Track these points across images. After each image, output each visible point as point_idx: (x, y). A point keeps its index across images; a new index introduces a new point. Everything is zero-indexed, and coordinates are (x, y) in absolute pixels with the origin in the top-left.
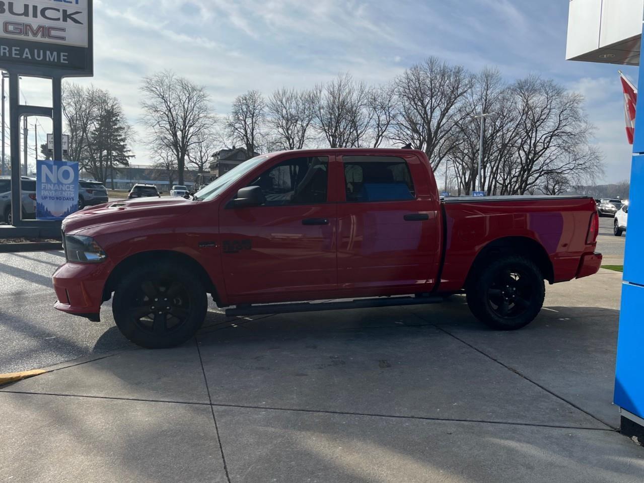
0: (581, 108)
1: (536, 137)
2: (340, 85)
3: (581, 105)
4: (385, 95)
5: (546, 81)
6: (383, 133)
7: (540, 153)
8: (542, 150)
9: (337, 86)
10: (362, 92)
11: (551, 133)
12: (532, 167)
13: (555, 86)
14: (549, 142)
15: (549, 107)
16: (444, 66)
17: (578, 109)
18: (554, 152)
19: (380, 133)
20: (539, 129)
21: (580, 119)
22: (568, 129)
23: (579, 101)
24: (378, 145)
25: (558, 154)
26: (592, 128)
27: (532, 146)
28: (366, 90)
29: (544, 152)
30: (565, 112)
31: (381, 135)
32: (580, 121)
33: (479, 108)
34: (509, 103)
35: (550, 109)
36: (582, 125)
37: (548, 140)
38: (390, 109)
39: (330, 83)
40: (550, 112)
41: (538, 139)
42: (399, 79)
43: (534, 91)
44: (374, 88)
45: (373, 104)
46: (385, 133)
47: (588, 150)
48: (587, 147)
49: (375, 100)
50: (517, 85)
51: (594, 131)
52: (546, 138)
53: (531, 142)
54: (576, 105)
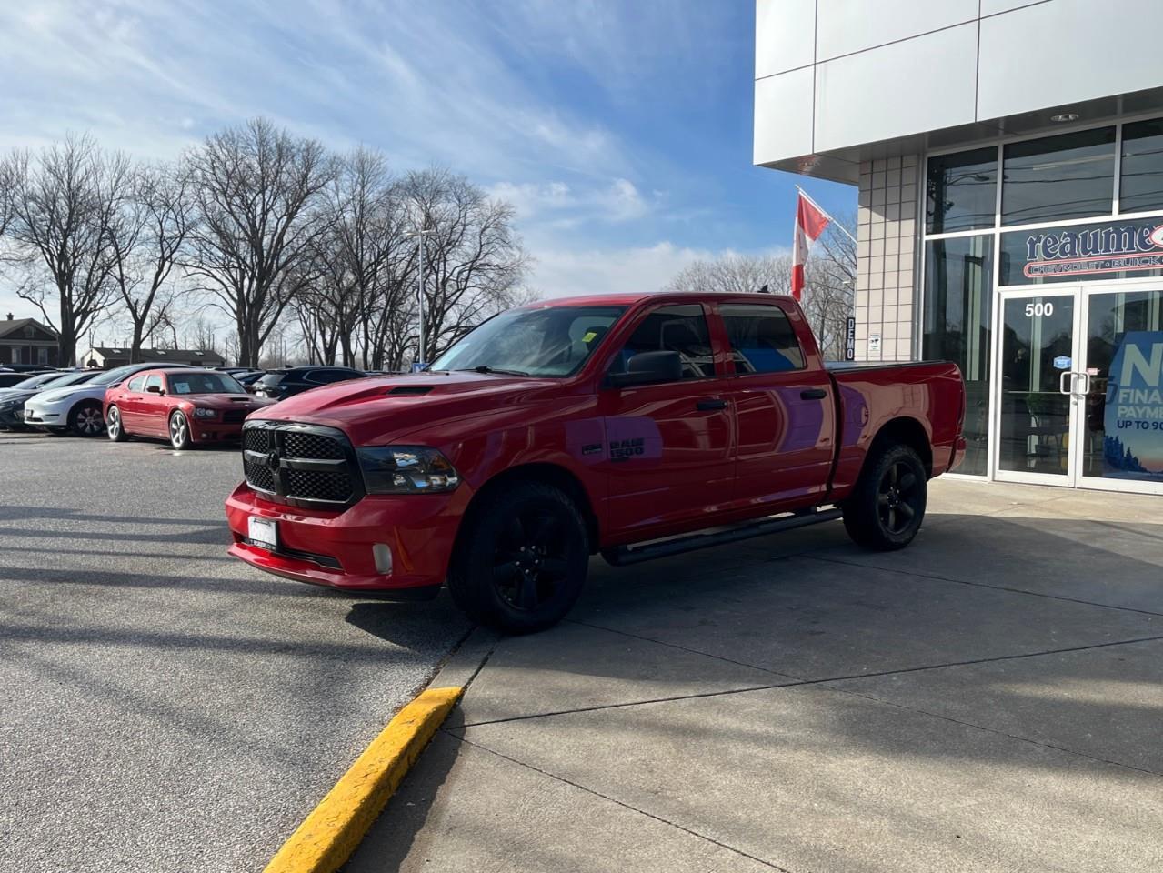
0: (512, 227)
1: (445, 271)
2: (71, 156)
3: (511, 220)
4: (170, 182)
5: (456, 178)
6: (172, 253)
7: (454, 298)
8: (456, 292)
9: (64, 158)
10: (122, 172)
11: (469, 265)
12: (441, 322)
13: (470, 187)
14: (467, 280)
15: (462, 220)
16: (284, 138)
17: (508, 228)
18: (479, 298)
19: (166, 255)
20: (449, 257)
21: (511, 244)
22: (495, 260)
23: (509, 214)
24: (164, 277)
25: (485, 300)
26: (529, 259)
27: (440, 286)
28: (131, 169)
29: (459, 297)
30: (487, 232)
31: (170, 257)
32: (511, 247)
33: (349, 217)
34: (400, 212)
35: (465, 225)
36: (514, 252)
37: (465, 274)
38: (184, 209)
39: (48, 150)
40: (464, 230)
41: (448, 274)
42: (194, 152)
43: (437, 193)
44: (149, 167)
45: (147, 195)
46: (175, 255)
47: (525, 295)
48: (525, 290)
49: (151, 189)
50: (408, 180)
51: (532, 264)
52: (460, 273)
53: (437, 279)
54: (504, 220)
